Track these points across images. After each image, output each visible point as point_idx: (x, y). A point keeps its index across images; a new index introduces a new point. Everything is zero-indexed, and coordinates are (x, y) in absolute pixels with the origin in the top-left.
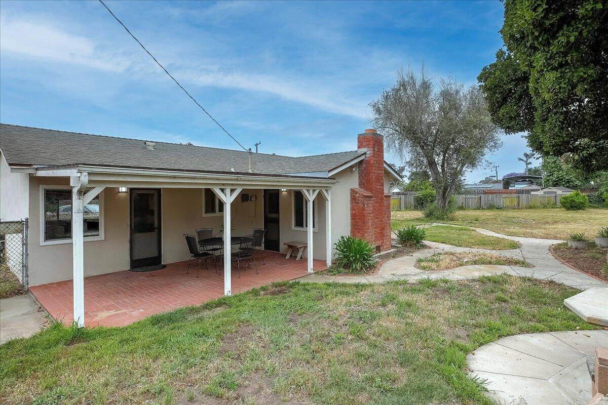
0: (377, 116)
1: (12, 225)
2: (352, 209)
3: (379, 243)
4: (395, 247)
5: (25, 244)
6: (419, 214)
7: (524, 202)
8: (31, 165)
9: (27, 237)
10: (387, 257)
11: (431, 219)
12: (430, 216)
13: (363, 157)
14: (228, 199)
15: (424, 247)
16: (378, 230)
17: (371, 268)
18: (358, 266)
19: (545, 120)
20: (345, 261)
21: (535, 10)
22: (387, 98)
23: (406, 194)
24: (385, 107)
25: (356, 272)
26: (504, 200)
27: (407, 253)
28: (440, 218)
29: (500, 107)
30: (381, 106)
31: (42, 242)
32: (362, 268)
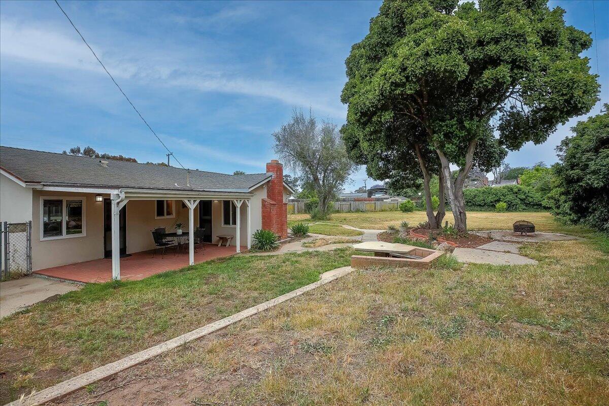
0: (278, 143)
1: (19, 226)
2: (263, 212)
3: (280, 234)
4: (290, 237)
5: (29, 240)
6: (308, 216)
7: (378, 208)
8: (41, 182)
9: (30, 234)
10: (285, 243)
11: (316, 220)
12: (315, 218)
13: (270, 179)
14: (192, 206)
15: (309, 236)
16: (279, 226)
17: (276, 248)
18: (268, 247)
19: (372, 161)
20: (260, 244)
21: (356, 114)
22: (285, 130)
23: (299, 201)
24: (284, 136)
25: (266, 251)
26: (367, 206)
27: (297, 240)
28: (320, 219)
29: (352, 150)
30: (280, 136)
31: (42, 239)
32: (270, 249)
